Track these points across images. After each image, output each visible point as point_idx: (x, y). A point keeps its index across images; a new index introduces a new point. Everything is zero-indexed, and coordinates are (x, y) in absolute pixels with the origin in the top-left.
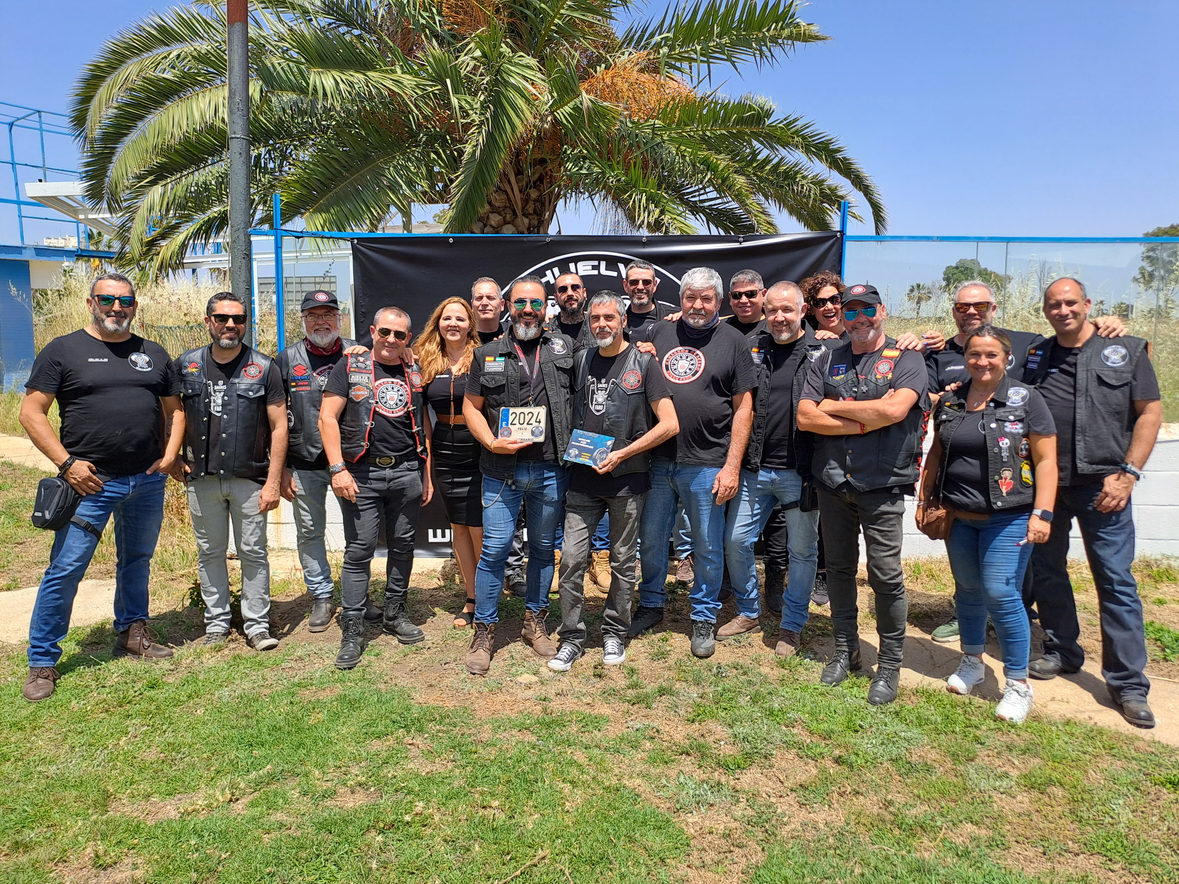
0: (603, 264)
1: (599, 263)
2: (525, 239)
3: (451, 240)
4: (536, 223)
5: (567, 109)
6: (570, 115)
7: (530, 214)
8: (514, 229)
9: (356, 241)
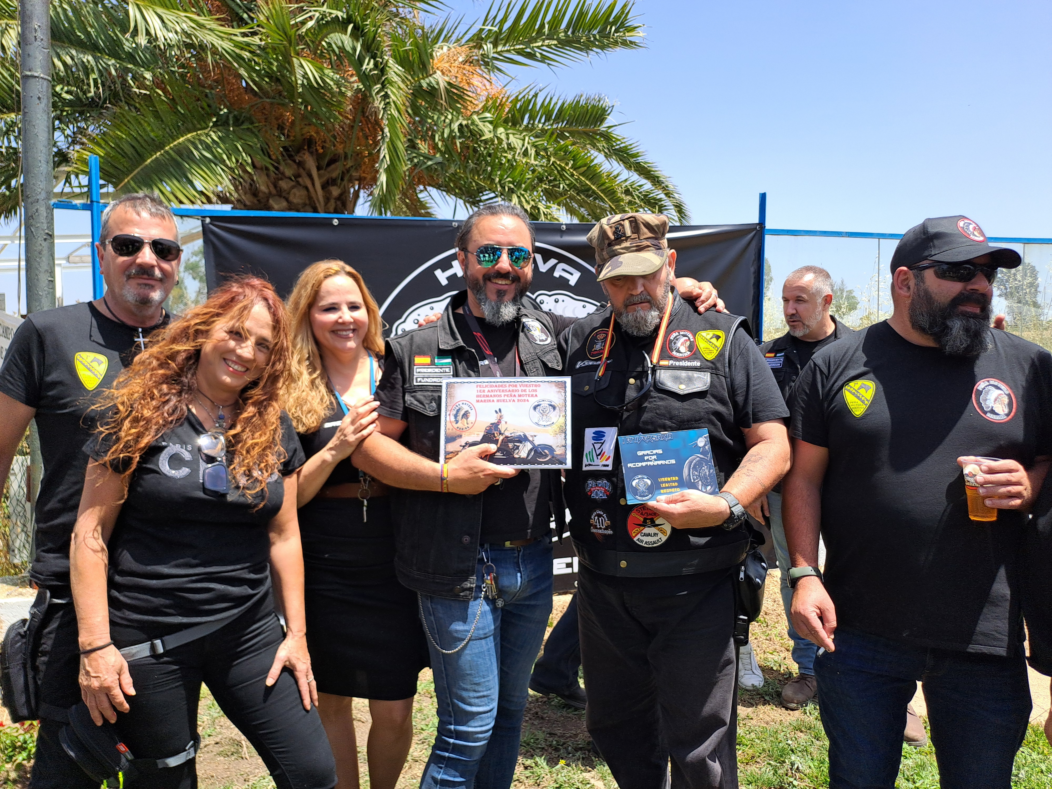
3: (336, 222)
9: (208, 220)
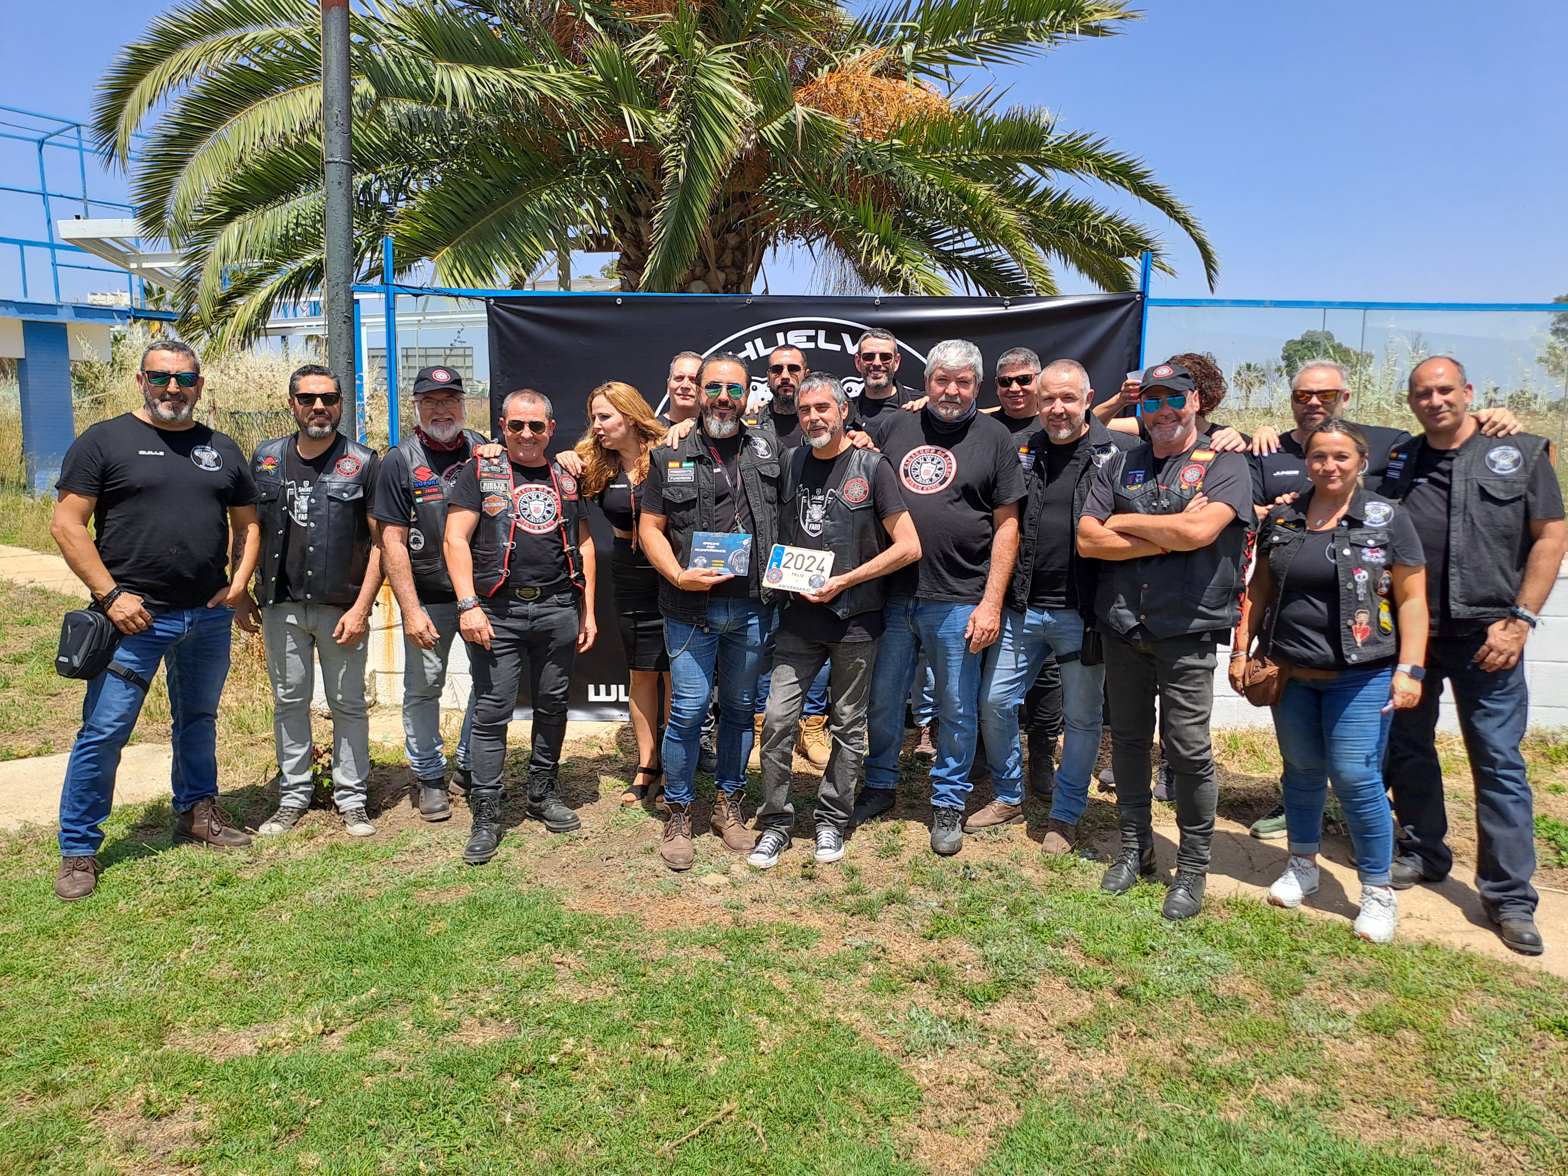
0: (822, 334)
1: (817, 333)
2: (718, 301)
3: (619, 301)
4: (734, 278)
5: (777, 125)
6: (780, 132)
7: (728, 267)
8: (705, 287)
9: (492, 301)
